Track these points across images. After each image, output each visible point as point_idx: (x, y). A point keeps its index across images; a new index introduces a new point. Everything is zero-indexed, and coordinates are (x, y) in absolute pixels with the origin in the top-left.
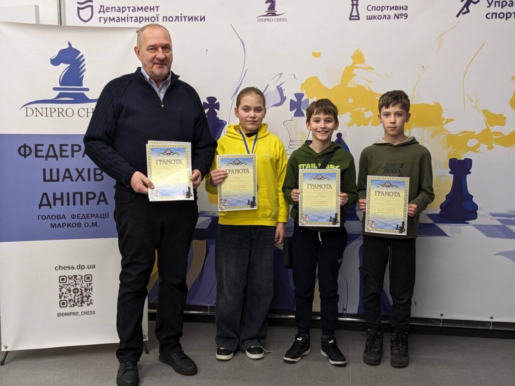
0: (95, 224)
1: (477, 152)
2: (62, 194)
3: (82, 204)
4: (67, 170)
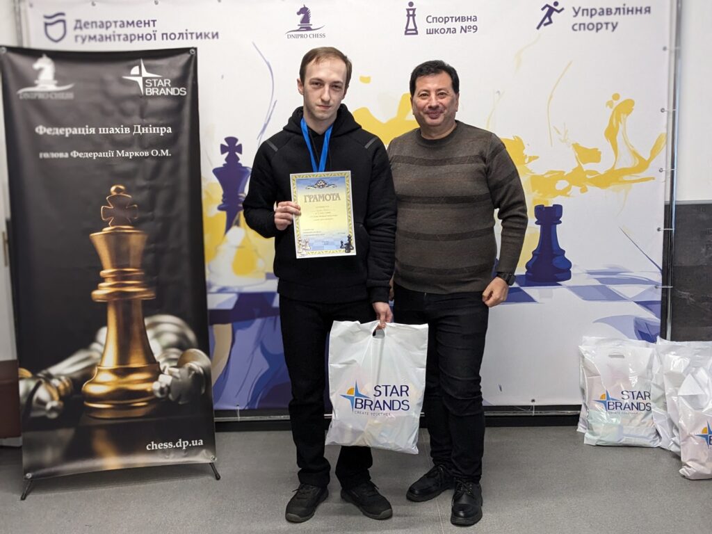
1: (568, 196)
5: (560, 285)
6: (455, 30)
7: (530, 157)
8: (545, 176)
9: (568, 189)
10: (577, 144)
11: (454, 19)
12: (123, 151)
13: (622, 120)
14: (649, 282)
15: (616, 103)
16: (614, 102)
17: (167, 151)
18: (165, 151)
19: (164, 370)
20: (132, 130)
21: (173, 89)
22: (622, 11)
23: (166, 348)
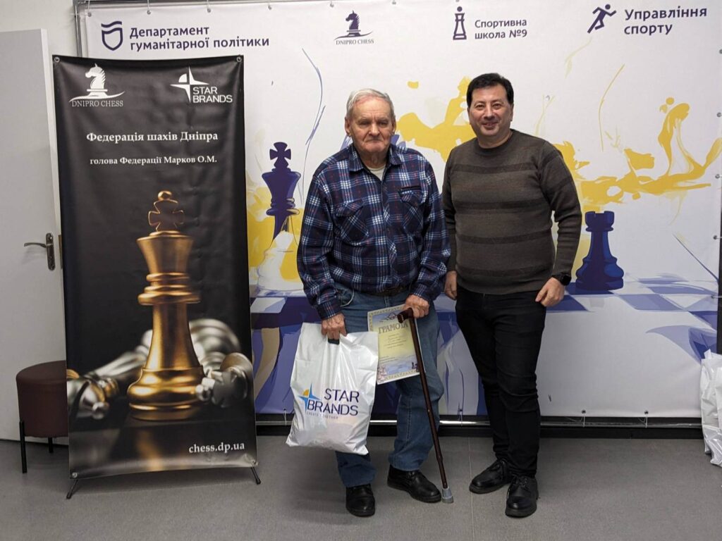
1: (621, 202)
5: (611, 293)
6: (504, 34)
7: (580, 163)
8: (596, 182)
9: (620, 195)
10: (629, 150)
11: (503, 23)
12: (170, 158)
13: (676, 125)
14: (706, 292)
15: (671, 107)
16: (668, 106)
17: (213, 157)
18: (211, 158)
19: (207, 374)
20: (179, 136)
21: (220, 97)
22: (676, 13)
23: (209, 352)
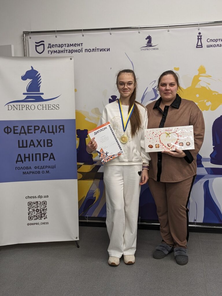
0: (48, 172)
2: (29, 155)
3: (40, 160)
4: (32, 141)
6: (221, 45)
11: (220, 40)
